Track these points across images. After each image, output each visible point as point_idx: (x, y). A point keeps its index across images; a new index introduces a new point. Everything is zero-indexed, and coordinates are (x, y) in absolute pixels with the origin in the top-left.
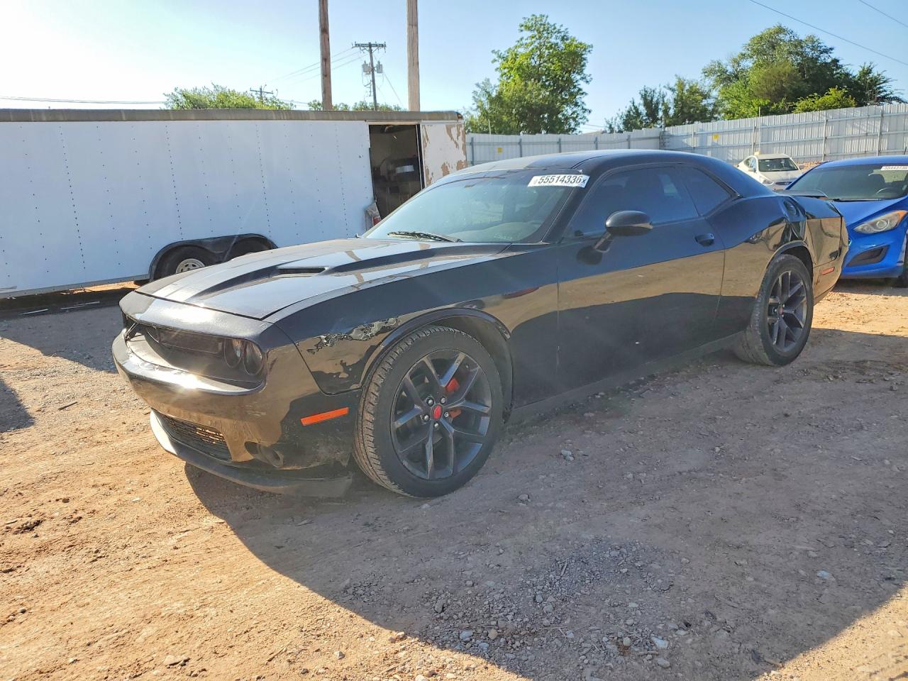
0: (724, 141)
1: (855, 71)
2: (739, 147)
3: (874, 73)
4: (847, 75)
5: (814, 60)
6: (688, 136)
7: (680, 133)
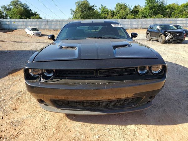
0: (16, 23)
1: (34, 12)
2: (20, 25)
3: (37, 13)
4: (32, 13)
5: (26, 9)
6: (7, 21)
7: (5, 21)
